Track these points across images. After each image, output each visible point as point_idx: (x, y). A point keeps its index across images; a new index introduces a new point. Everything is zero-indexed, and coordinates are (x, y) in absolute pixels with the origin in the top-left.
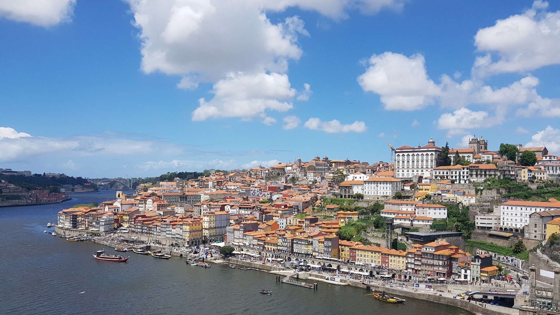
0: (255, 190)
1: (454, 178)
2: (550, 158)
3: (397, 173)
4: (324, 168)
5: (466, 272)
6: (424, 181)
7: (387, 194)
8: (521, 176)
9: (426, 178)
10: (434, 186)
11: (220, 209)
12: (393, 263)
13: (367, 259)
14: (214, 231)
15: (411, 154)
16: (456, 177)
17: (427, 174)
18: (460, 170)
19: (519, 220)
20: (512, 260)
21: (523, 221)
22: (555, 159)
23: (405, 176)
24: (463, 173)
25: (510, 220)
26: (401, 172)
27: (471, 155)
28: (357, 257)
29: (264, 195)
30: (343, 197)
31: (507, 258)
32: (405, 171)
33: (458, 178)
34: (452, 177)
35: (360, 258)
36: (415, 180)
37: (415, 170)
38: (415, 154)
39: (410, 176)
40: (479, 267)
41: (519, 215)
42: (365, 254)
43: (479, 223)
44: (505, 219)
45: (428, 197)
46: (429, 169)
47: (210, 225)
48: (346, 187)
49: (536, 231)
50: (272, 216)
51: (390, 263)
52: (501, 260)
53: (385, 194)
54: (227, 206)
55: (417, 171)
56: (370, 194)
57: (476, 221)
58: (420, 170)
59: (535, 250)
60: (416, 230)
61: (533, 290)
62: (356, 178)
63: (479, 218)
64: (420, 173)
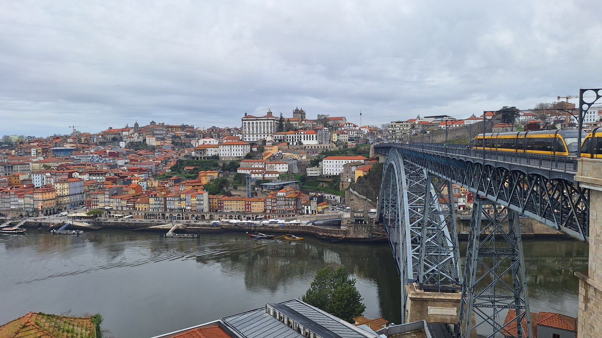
0: (93, 156)
1: (289, 141)
2: (349, 125)
3: (245, 137)
4: (162, 132)
5: (307, 208)
6: (267, 144)
7: (239, 155)
8: (332, 139)
9: (269, 142)
10: (276, 147)
11: (67, 176)
12: (254, 208)
13: (232, 207)
14: (68, 198)
15: (255, 122)
16: (290, 140)
17: (269, 138)
18: (293, 135)
19: (335, 170)
20: (334, 197)
21: (338, 170)
22: (352, 126)
23: (251, 140)
24: (295, 137)
25: (329, 170)
26: (247, 137)
27: (297, 122)
28: (224, 207)
29: (105, 160)
30: (199, 159)
31: (330, 196)
32: (251, 136)
33: (291, 140)
34: (288, 140)
35: (227, 207)
36: (260, 143)
37: (259, 135)
38: (258, 122)
39: (255, 140)
40: (316, 203)
41: (335, 166)
42: (231, 203)
43: (309, 174)
44: (326, 170)
45: (274, 157)
46: (269, 134)
47: (64, 193)
48: (201, 150)
49: (347, 176)
50: (131, 180)
51: (252, 208)
52: (326, 198)
53: (238, 155)
54: (75, 173)
55: (261, 136)
56: (225, 155)
57: (308, 172)
58: (262, 135)
59: (348, 189)
60: (268, 181)
61: (353, 213)
62: (206, 142)
63: (309, 170)
64: (262, 137)
